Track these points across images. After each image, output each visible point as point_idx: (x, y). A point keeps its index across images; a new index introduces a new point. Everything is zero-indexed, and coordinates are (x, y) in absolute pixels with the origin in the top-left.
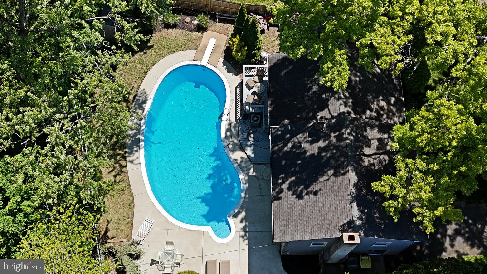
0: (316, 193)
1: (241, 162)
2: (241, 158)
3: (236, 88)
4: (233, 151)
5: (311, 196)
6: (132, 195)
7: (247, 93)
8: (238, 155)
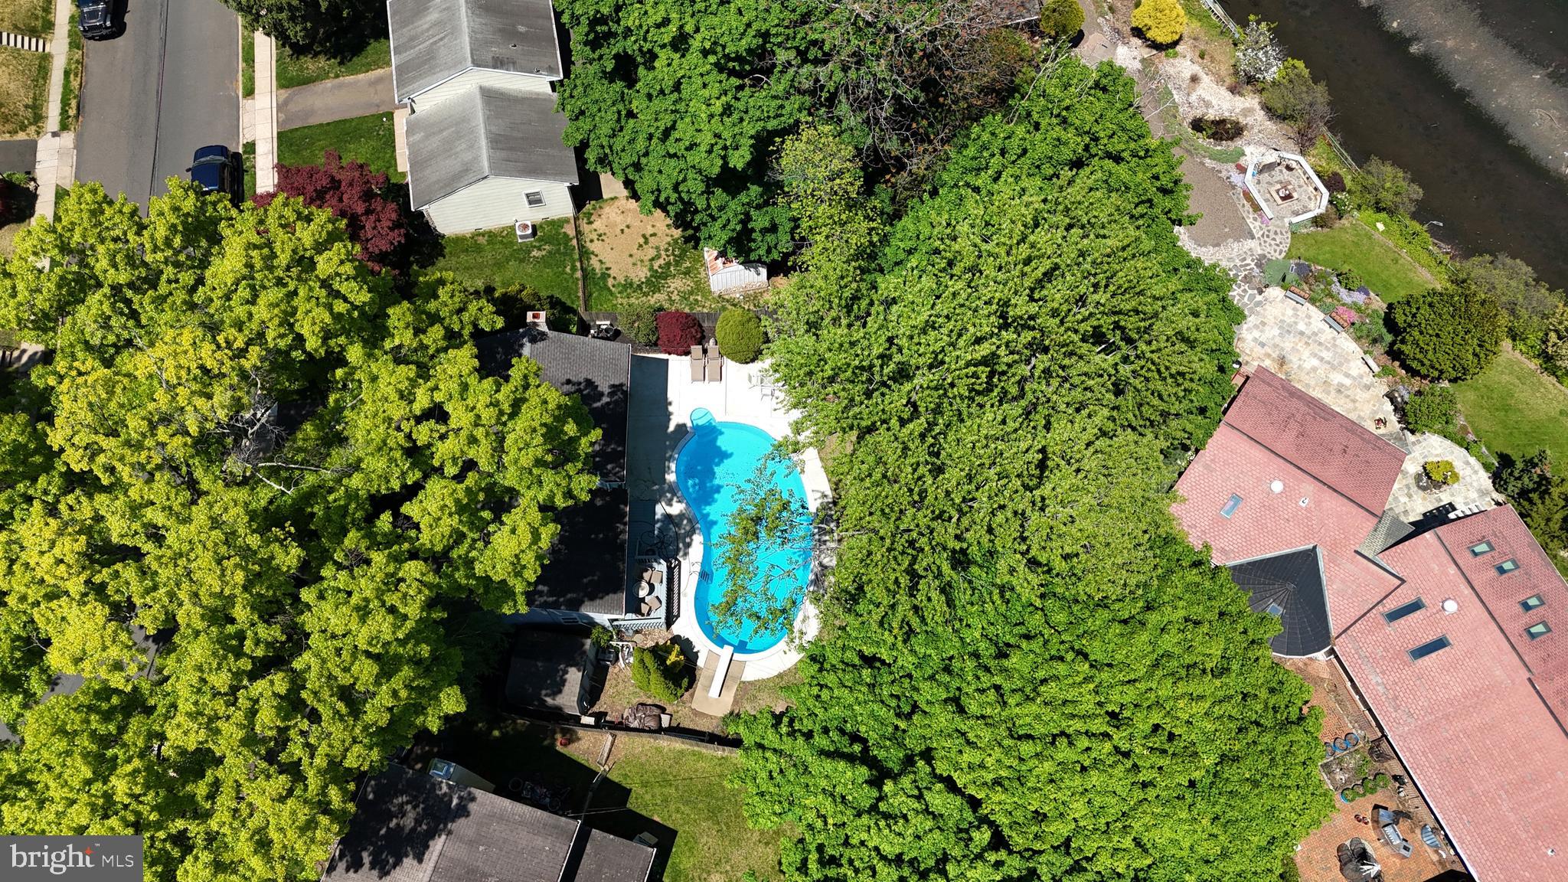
0: (568, 382)
1: (671, 500)
2: (670, 505)
3: (678, 616)
4: (681, 516)
5: (574, 379)
6: (821, 459)
7: (661, 590)
8: (676, 508)
